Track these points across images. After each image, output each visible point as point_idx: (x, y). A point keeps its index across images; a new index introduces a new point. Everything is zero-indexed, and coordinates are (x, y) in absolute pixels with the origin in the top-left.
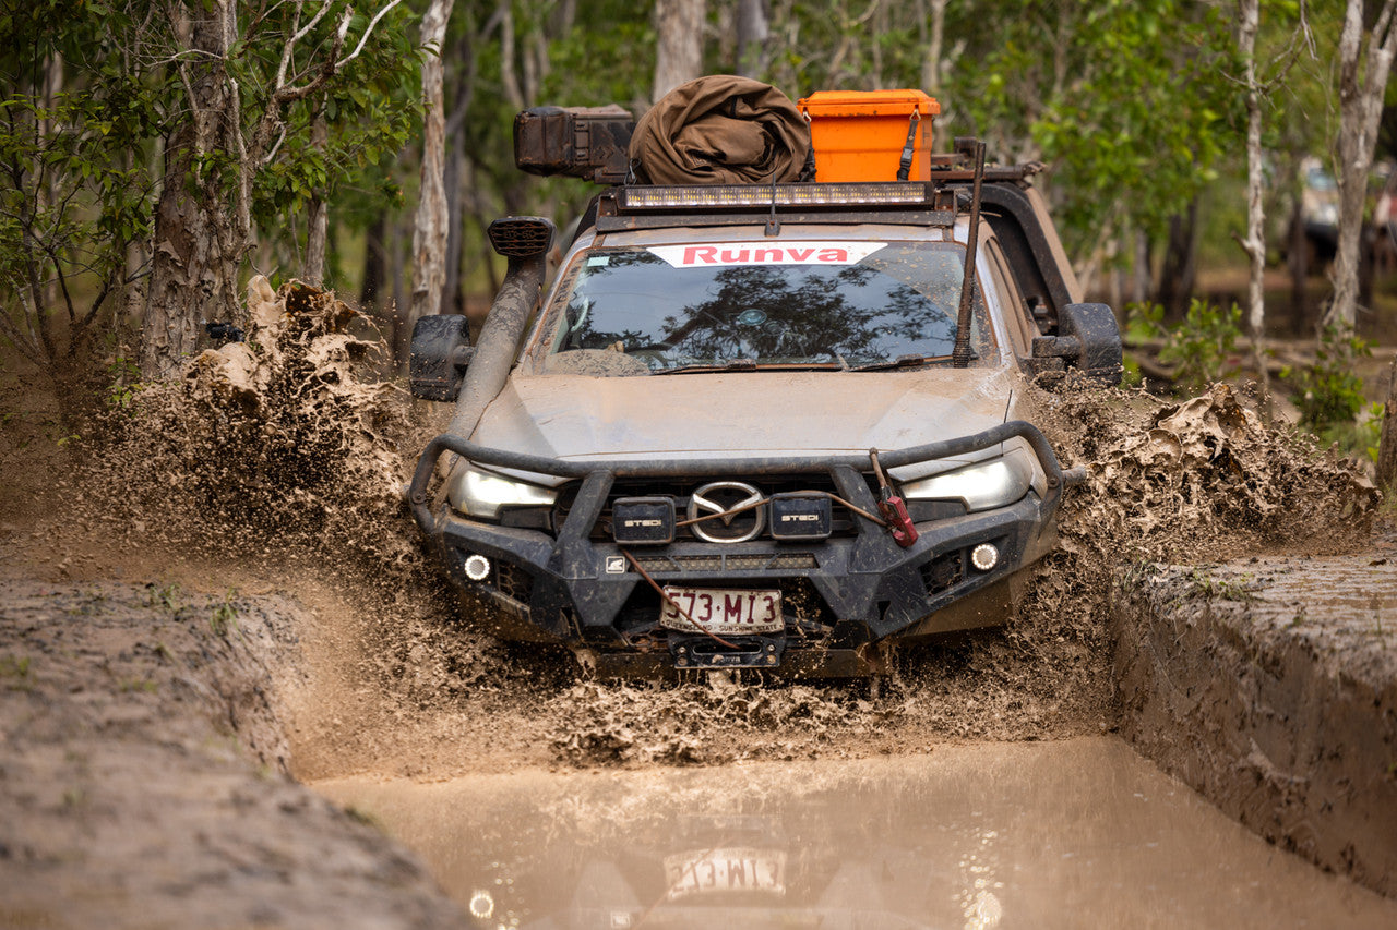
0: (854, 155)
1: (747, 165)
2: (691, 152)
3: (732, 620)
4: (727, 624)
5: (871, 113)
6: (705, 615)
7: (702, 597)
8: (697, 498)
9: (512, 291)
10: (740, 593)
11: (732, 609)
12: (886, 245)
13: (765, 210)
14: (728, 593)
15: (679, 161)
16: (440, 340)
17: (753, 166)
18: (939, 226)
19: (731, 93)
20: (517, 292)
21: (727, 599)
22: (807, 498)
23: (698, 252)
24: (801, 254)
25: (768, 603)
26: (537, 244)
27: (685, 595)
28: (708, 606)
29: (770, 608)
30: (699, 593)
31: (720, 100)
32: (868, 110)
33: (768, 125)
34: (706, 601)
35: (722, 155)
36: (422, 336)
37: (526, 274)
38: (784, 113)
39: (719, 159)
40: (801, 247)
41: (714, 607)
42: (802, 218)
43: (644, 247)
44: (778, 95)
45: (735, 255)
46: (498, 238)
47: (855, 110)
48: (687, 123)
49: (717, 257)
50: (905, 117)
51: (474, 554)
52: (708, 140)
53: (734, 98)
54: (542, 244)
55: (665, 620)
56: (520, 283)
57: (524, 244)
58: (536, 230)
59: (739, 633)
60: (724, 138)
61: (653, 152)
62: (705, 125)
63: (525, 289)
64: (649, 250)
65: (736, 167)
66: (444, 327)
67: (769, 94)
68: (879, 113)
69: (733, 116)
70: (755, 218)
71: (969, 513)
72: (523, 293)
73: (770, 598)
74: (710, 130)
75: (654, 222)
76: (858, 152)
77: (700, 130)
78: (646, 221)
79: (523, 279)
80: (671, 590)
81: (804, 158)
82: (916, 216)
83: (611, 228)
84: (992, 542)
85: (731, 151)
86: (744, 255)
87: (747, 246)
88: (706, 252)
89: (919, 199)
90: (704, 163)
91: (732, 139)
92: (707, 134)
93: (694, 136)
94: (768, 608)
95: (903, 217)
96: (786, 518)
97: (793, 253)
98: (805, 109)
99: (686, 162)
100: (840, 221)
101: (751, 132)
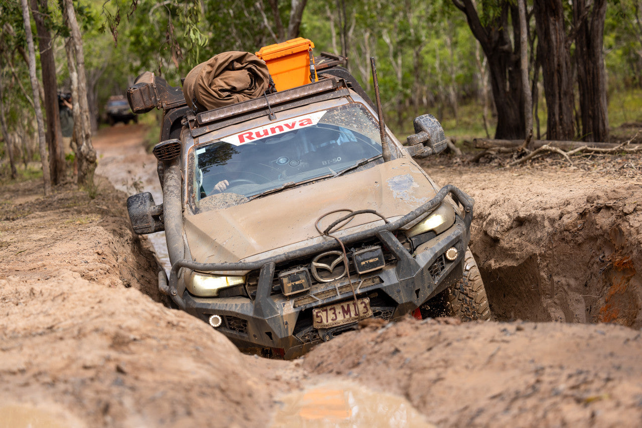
0: (287, 73)
1: (245, 89)
2: (221, 90)
3: (347, 317)
4: (346, 319)
5: (291, 53)
6: (334, 318)
7: (330, 310)
8: (314, 264)
9: (170, 176)
10: (348, 303)
11: (346, 312)
12: (326, 111)
13: (265, 108)
14: (342, 304)
15: (217, 96)
16: (142, 207)
17: (247, 89)
18: (344, 97)
19: (231, 60)
20: (173, 176)
21: (343, 307)
22: (371, 251)
23: (244, 136)
24: (291, 125)
25: (363, 305)
26: (176, 152)
27: (323, 311)
28: (334, 313)
29: (365, 307)
30: (328, 308)
31: (226, 64)
32: (289, 52)
33: (250, 70)
34: (333, 311)
35: (234, 88)
36: (133, 206)
37: (174, 167)
38: (255, 62)
39: (233, 90)
40: (290, 122)
41: (337, 312)
42: (282, 108)
43: (219, 139)
44: (251, 56)
45: (262, 133)
46: (158, 154)
47: (283, 53)
48: (215, 77)
49: (254, 136)
50: (305, 52)
51: (212, 315)
52: (226, 83)
53: (232, 62)
54: (179, 152)
55: (316, 325)
56: (173, 171)
57: (170, 154)
58: (175, 146)
59: (352, 322)
60: (232, 80)
61: (203, 94)
62: (223, 76)
63: (176, 174)
64: (222, 140)
65: (241, 92)
66: (142, 200)
67: (247, 56)
68: (294, 52)
69: (234, 69)
70: (261, 113)
71: (437, 235)
72: (176, 176)
73: (364, 303)
74: (225, 78)
75: (218, 126)
76: (289, 71)
77: (221, 79)
78: (213, 127)
79: (173, 169)
80: (316, 311)
81: (268, 80)
82: (331, 95)
83: (199, 134)
84: (454, 246)
85: (238, 85)
86: (266, 133)
87: (265, 128)
88: (248, 135)
89: (330, 87)
90: (227, 93)
91: (236, 80)
92: (225, 80)
93: (220, 82)
94: (364, 307)
95: (326, 96)
96: (363, 263)
97: (287, 125)
98: (261, 58)
99: (219, 95)
100: (299, 105)
101: (244, 75)
